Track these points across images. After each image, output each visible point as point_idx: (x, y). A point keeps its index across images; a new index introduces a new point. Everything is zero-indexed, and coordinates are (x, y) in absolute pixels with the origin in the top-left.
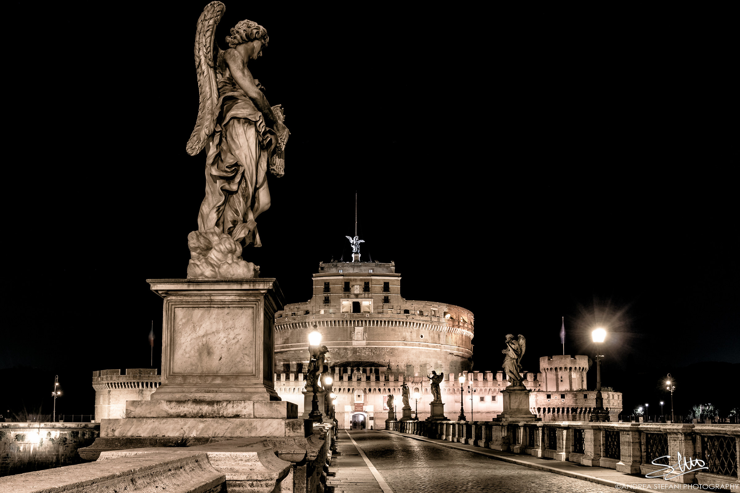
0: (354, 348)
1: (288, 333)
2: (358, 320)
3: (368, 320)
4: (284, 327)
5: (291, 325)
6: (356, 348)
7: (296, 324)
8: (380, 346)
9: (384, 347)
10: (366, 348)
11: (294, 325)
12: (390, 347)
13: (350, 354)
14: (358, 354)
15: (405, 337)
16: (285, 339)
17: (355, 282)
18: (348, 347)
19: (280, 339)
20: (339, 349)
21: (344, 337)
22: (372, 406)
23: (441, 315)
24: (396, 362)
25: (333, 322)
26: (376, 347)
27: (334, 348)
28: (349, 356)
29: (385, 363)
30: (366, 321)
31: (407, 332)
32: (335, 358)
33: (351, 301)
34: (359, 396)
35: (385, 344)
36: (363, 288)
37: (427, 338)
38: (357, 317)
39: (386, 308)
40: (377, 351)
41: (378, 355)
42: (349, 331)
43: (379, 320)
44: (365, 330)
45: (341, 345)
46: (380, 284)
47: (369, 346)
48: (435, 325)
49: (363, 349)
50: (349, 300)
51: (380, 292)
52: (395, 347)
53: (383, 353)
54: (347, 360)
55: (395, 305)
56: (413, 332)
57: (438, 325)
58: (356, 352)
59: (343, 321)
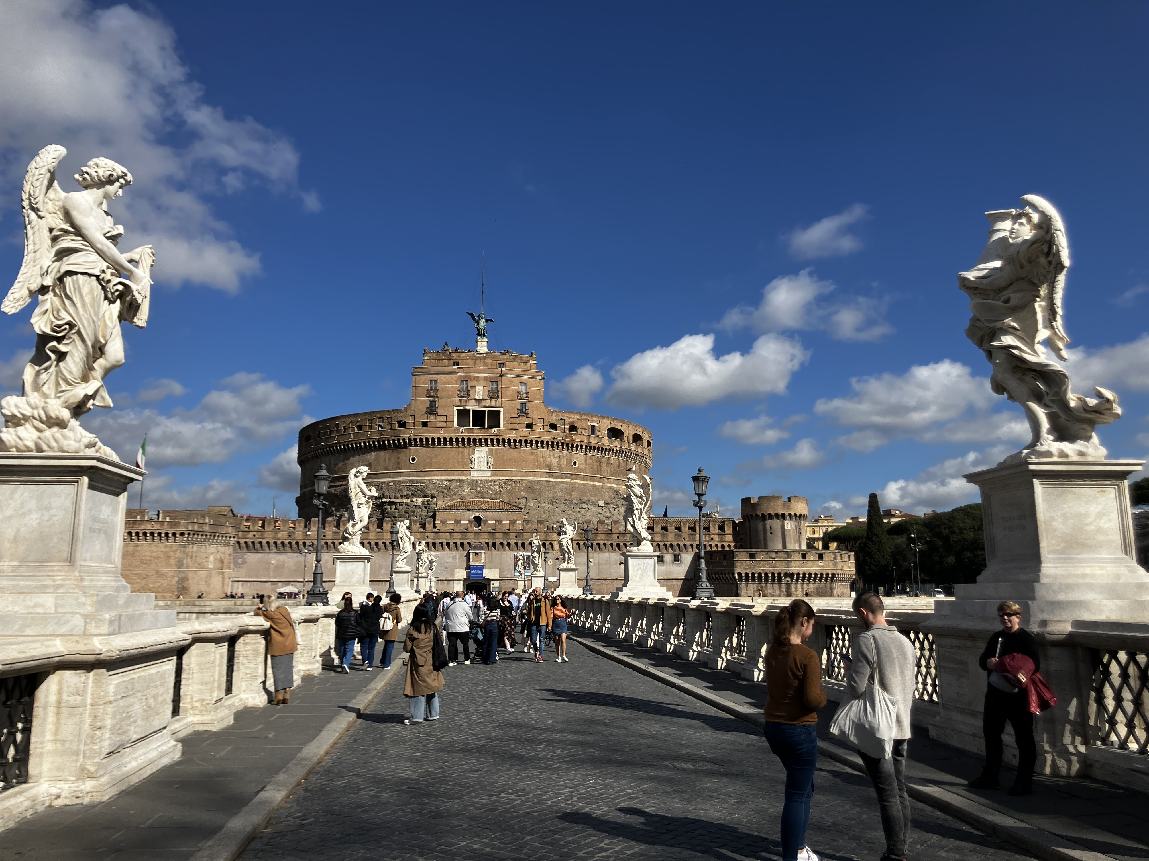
0: (473, 480)
1: (371, 455)
2: (481, 437)
3: (495, 438)
4: (366, 446)
5: (376, 443)
6: (477, 481)
7: (384, 441)
8: (513, 478)
9: (519, 478)
10: (492, 480)
11: (381, 443)
12: (528, 479)
13: (466, 490)
14: (479, 489)
15: (551, 465)
17: (477, 381)
18: (464, 478)
20: (450, 481)
21: (458, 463)
22: (497, 570)
23: (603, 434)
24: (536, 503)
25: (442, 440)
26: (507, 478)
27: (442, 480)
28: (465, 492)
29: (520, 503)
30: (492, 440)
31: (554, 457)
32: (443, 494)
33: (471, 409)
34: (477, 554)
35: (519, 474)
36: (489, 391)
37: (583, 466)
38: (478, 433)
39: (524, 421)
40: (508, 485)
41: (509, 492)
42: (466, 455)
43: (512, 439)
44: (490, 454)
45: (453, 475)
46: (514, 385)
47: (495, 478)
48: (594, 447)
49: (487, 482)
50: (468, 408)
51: (513, 398)
52: (535, 479)
53: (517, 488)
54: (462, 498)
55: (536, 417)
56: (562, 457)
57: (599, 448)
58: (477, 486)
59: (457, 439)
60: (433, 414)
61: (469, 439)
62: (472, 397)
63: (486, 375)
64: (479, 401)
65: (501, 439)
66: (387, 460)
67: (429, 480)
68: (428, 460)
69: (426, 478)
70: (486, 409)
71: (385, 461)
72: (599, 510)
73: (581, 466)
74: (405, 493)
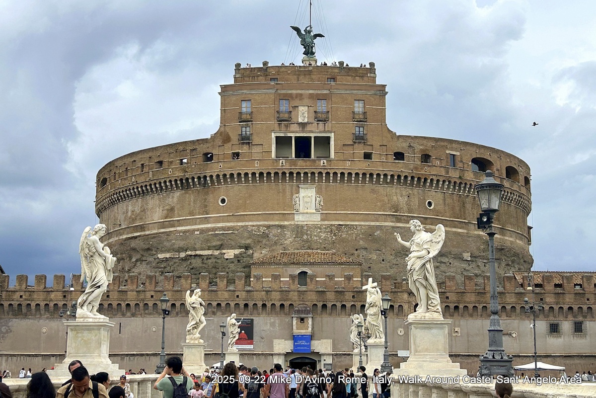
0: (297, 226)
1: (173, 197)
2: (306, 171)
3: (324, 172)
4: (166, 186)
5: (179, 182)
6: (302, 227)
7: (187, 179)
8: (348, 223)
9: (357, 223)
10: (322, 225)
11: (184, 181)
12: (367, 223)
13: (289, 239)
14: (305, 237)
15: (398, 205)
16: (168, 210)
17: (300, 100)
18: (286, 223)
19: (158, 210)
20: (268, 227)
21: (278, 204)
22: (330, 341)
23: (466, 166)
24: (380, 255)
25: (257, 175)
26: (341, 223)
27: (259, 226)
28: (288, 242)
29: (358, 256)
30: (320, 173)
31: (401, 196)
32: (260, 244)
33: (293, 135)
34: (302, 319)
35: (357, 217)
36: (315, 112)
37: (440, 208)
38: (302, 165)
39: (360, 150)
40: (342, 232)
41: (343, 240)
42: (288, 193)
43: (346, 172)
44: (319, 192)
45: (273, 220)
46: (347, 104)
47: (326, 223)
48: (455, 183)
49: (316, 228)
50: (289, 135)
51: (347, 119)
52: (378, 224)
53: (354, 235)
54: (285, 249)
55: (376, 144)
56: (412, 196)
57: (461, 183)
58: (302, 234)
59: (276, 174)
60: (246, 143)
61: (291, 174)
62: (294, 120)
63: (311, 92)
64: (303, 125)
65: (331, 172)
66: (192, 204)
67: (242, 226)
68: (241, 202)
69: (240, 224)
70: (313, 135)
71: (189, 204)
72: (464, 265)
73: (437, 208)
74: (214, 244)
